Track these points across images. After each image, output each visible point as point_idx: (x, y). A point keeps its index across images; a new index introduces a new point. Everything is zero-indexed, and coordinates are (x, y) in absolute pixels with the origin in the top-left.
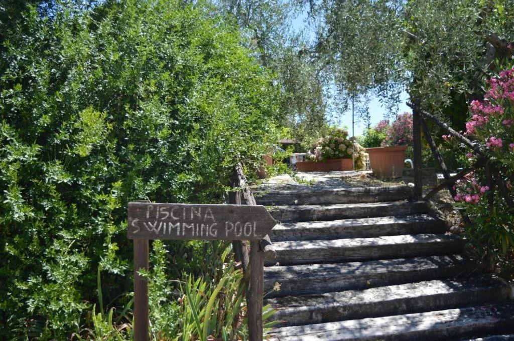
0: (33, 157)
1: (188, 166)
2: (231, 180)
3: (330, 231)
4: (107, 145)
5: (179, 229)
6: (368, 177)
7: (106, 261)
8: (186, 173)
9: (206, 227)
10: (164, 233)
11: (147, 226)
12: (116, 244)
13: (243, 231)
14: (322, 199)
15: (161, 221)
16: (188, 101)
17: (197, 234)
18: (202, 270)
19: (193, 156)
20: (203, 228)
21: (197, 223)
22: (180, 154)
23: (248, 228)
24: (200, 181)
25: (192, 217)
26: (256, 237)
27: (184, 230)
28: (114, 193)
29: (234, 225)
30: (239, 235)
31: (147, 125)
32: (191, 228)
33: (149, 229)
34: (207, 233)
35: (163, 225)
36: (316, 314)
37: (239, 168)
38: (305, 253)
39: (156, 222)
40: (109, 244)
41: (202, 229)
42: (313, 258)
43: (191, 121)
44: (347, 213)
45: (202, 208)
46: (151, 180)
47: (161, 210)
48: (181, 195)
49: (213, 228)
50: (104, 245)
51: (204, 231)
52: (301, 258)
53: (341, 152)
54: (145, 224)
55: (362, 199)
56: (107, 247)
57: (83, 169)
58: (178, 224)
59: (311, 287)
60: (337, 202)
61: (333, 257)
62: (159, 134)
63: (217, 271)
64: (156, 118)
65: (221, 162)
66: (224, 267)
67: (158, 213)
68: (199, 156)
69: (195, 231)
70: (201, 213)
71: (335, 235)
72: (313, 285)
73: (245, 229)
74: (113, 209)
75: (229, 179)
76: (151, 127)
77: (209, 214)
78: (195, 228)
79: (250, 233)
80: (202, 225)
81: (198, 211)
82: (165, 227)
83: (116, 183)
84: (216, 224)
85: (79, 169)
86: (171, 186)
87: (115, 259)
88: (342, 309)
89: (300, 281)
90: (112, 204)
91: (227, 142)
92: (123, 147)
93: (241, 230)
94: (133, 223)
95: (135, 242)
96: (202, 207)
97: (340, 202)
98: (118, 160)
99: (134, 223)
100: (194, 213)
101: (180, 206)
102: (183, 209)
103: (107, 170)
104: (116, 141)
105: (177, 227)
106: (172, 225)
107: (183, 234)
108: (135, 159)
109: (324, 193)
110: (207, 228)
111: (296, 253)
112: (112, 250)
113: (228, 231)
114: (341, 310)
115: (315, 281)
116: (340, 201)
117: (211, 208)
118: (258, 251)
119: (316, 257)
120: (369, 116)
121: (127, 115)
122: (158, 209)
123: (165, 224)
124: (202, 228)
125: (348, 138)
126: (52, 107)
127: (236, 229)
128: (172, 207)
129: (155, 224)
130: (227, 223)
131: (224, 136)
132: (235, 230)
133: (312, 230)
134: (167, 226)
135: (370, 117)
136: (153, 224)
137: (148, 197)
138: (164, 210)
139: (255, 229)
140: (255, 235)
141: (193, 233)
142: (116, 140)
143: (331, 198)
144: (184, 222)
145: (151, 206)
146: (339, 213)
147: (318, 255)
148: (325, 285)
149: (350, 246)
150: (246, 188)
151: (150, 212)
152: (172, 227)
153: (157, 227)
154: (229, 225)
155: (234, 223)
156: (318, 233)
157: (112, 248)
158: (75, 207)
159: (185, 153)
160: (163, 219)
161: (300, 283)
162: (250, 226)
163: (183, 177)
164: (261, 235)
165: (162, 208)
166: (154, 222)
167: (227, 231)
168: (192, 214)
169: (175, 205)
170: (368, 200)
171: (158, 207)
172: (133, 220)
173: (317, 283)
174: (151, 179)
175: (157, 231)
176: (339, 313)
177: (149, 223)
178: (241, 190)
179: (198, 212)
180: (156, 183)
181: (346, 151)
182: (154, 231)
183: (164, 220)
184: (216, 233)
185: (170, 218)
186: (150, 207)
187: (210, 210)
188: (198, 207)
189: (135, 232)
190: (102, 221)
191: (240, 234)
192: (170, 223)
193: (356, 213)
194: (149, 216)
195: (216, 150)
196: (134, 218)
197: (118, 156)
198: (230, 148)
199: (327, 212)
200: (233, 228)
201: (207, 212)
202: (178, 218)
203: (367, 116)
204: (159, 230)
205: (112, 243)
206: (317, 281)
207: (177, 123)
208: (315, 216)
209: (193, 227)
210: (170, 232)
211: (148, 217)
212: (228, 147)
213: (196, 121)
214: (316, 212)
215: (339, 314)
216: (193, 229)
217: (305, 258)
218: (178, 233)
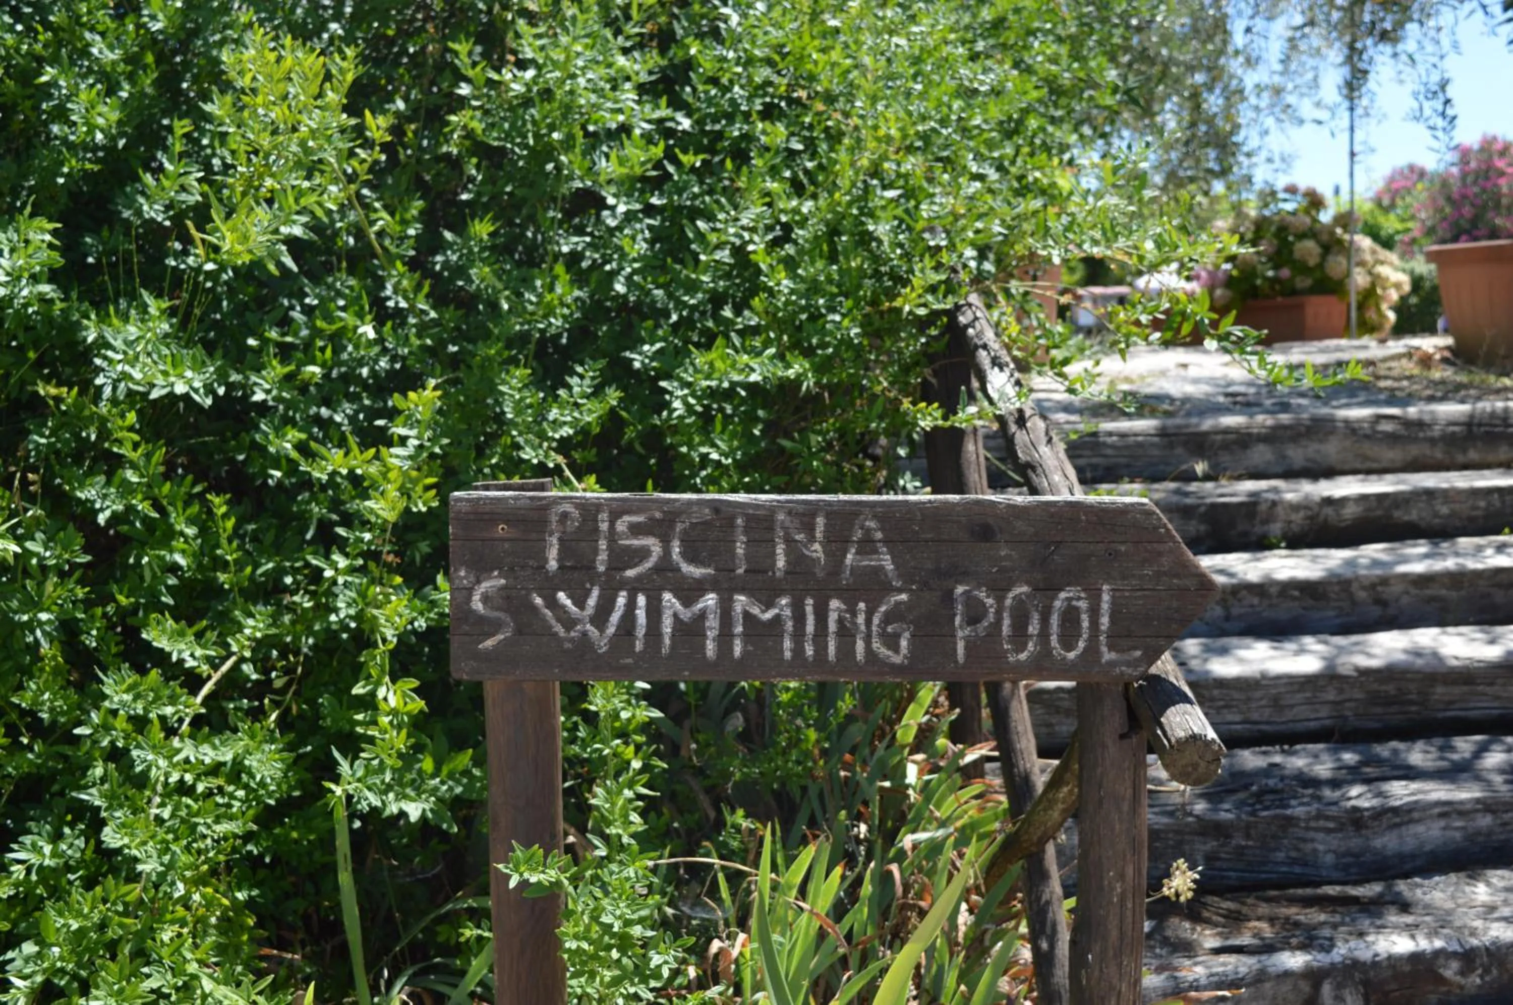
0: (35, 279)
1: (738, 312)
2: (935, 374)
3: (1351, 595)
4: (372, 223)
5: (713, 624)
6: (1445, 360)
7: (360, 773)
8: (729, 343)
9: (854, 613)
10: (639, 646)
11: (548, 613)
12: (415, 683)
13: (1044, 635)
14: (1296, 455)
15: (623, 584)
16: (735, 19)
17: (809, 651)
18: (813, 792)
19: (763, 266)
20: (840, 621)
21: (807, 592)
22: (703, 257)
23: (1070, 617)
24: (797, 382)
25: (781, 563)
26: (1112, 664)
27: (739, 629)
28: (403, 441)
29: (1000, 600)
30: (1023, 656)
31: (552, 128)
32: (777, 618)
33: (559, 629)
34: (860, 646)
35: (631, 605)
36: (1339, 986)
37: (976, 319)
38: (1258, 694)
39: (595, 593)
40: (378, 684)
41: (832, 627)
42: (1289, 715)
43: (747, 115)
44: (1413, 515)
45: (828, 516)
46: (574, 381)
47: (621, 526)
48: (714, 445)
49: (887, 619)
50: (358, 690)
51: (846, 633)
52: (1238, 718)
53: (1302, 268)
54: (538, 601)
55: (1465, 451)
56: (369, 703)
57: (273, 334)
58: (710, 600)
59: (1293, 854)
60: (1358, 466)
61: (1379, 710)
62: (608, 167)
63: (882, 789)
64: (593, 98)
65: (892, 295)
66: (912, 774)
67: (603, 544)
68: (790, 264)
69: (799, 634)
70: (827, 542)
71: (1376, 611)
72: (1304, 840)
73: (1055, 620)
74: (391, 516)
75: (927, 371)
76: (570, 137)
77: (867, 546)
78: (799, 618)
79: (1081, 644)
80: (835, 604)
81: (810, 529)
82: (641, 615)
83: (412, 395)
84: (904, 597)
85: (253, 335)
86: (667, 405)
87: (408, 759)
88: (1455, 965)
89: (1248, 826)
90: (392, 491)
91: (912, 203)
92: (448, 235)
93: (1033, 629)
94: (476, 597)
95: (491, 691)
96: (831, 512)
97: (1375, 465)
98: (426, 289)
99: (485, 599)
100: (789, 541)
101: (716, 506)
102: (731, 520)
103: (372, 335)
104: (417, 206)
105: (702, 616)
106: (678, 606)
107: (738, 650)
108: (500, 286)
109: (1303, 429)
110: (861, 619)
111: (1216, 692)
112: (394, 712)
113: (967, 631)
114: (1451, 971)
115: (1313, 824)
116: (1374, 460)
117: (875, 517)
118: (1122, 737)
119: (1302, 712)
120: (1450, 112)
121: (464, 90)
122: (604, 526)
123: (641, 600)
124: (833, 617)
125: (1325, 217)
126: (128, 59)
127: (1006, 622)
128: (673, 514)
129: (592, 602)
130: (960, 589)
131: (899, 175)
132: (1006, 629)
133: (1273, 590)
134: (654, 611)
135: (1454, 118)
136: (580, 603)
137: (560, 459)
138: (636, 530)
139: (1105, 621)
140: (1108, 656)
141: (787, 644)
142: (419, 204)
143: (1331, 450)
144: (742, 591)
145: (568, 507)
146: (1379, 513)
147: (1309, 702)
148: (1355, 843)
149: (1455, 663)
150: (1020, 411)
151: (560, 540)
152: (675, 615)
153: (601, 617)
154: (971, 601)
155: (999, 590)
156: (1296, 604)
157: (393, 701)
158: (224, 509)
159: (724, 255)
160: (630, 573)
161: (1248, 836)
162: (1083, 605)
163: (719, 364)
164: (1138, 653)
165: (627, 518)
166: (587, 594)
167: (960, 634)
168: (780, 549)
169: (690, 502)
170: (1491, 458)
171: (604, 516)
172: (478, 582)
173: (1320, 836)
174: (573, 373)
175: (601, 640)
176: (1442, 980)
177: (561, 595)
178: (1000, 419)
179: (812, 539)
180: (597, 392)
181: (1321, 266)
182: (585, 634)
183: (639, 578)
184: (904, 643)
185: (665, 566)
186: (565, 516)
187: (871, 524)
188: (813, 509)
189: (489, 643)
190: (351, 570)
191: (1031, 646)
192: (667, 596)
193: (1453, 514)
194: (560, 560)
195: (865, 239)
196: (481, 570)
197: (424, 277)
198: (932, 230)
199: (1329, 511)
200: (991, 617)
201: (858, 534)
202: (710, 571)
203: (1443, 115)
204: (611, 630)
205: (394, 681)
206: (1322, 823)
207: (686, 124)
208: (1276, 529)
209: (788, 612)
210: (667, 641)
211: (553, 565)
212: (920, 226)
213: (769, 113)
214: (1279, 509)
215: (1444, 989)
216: (789, 625)
217: (1255, 716)
218: (710, 648)
